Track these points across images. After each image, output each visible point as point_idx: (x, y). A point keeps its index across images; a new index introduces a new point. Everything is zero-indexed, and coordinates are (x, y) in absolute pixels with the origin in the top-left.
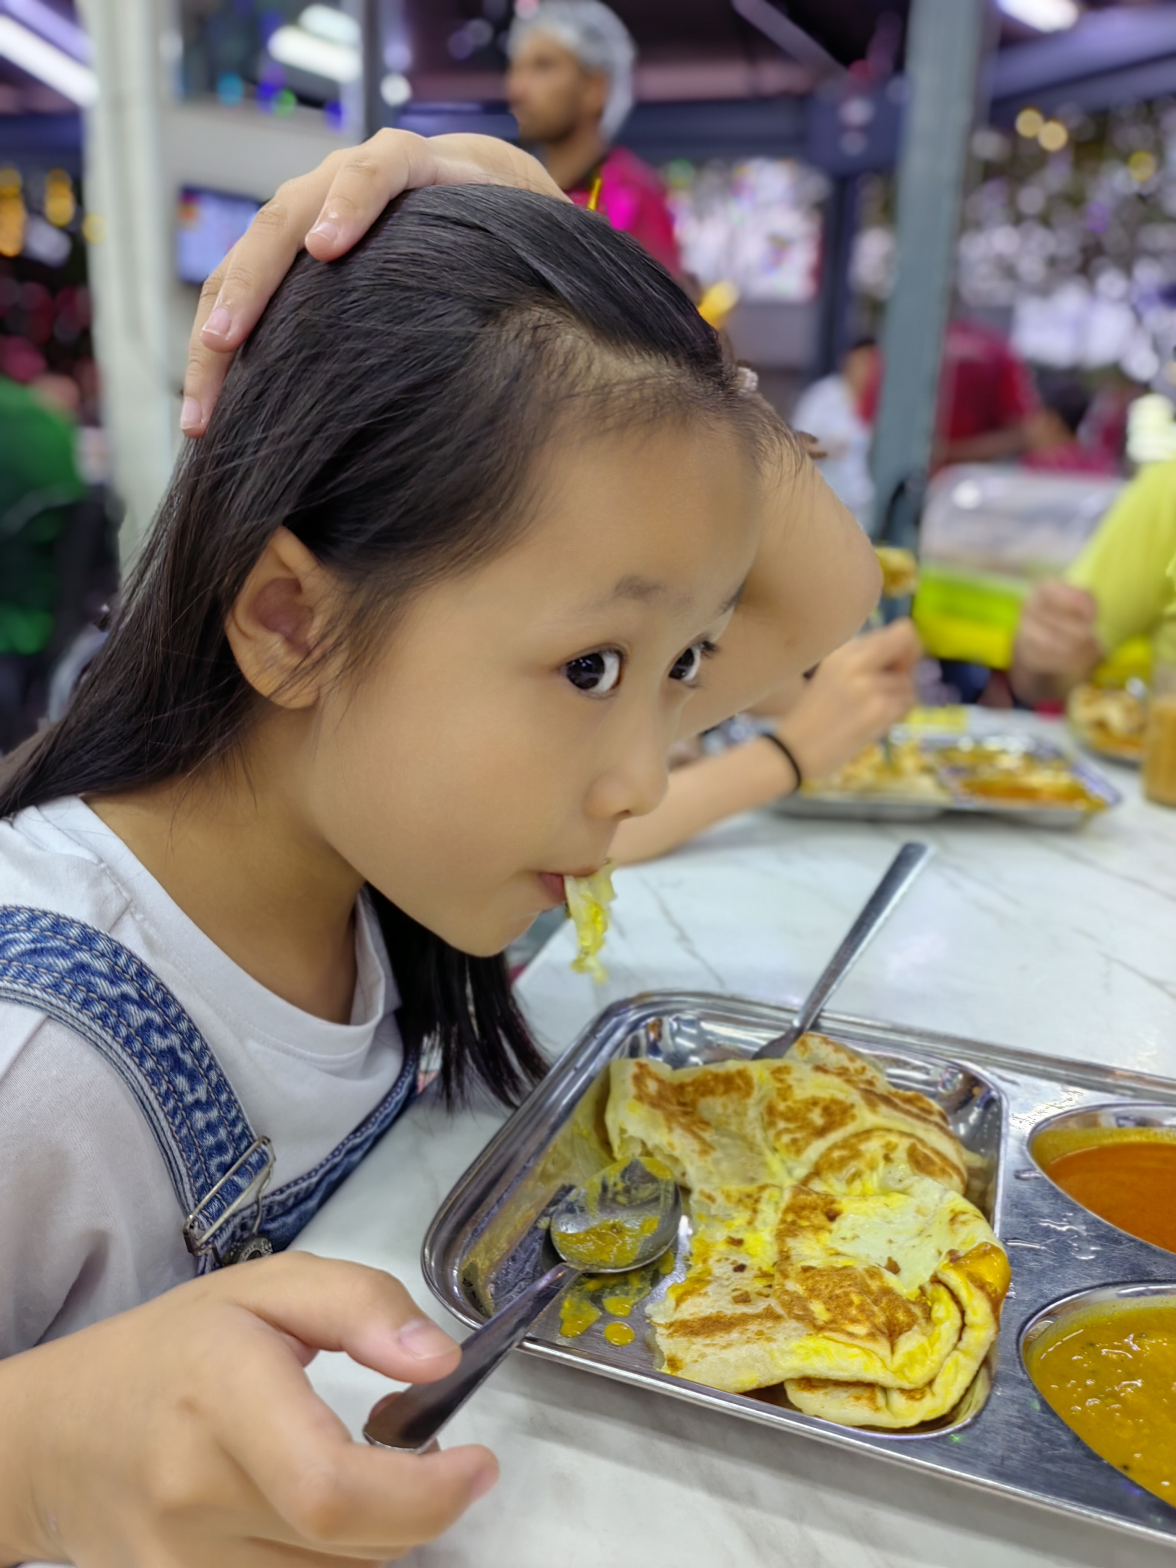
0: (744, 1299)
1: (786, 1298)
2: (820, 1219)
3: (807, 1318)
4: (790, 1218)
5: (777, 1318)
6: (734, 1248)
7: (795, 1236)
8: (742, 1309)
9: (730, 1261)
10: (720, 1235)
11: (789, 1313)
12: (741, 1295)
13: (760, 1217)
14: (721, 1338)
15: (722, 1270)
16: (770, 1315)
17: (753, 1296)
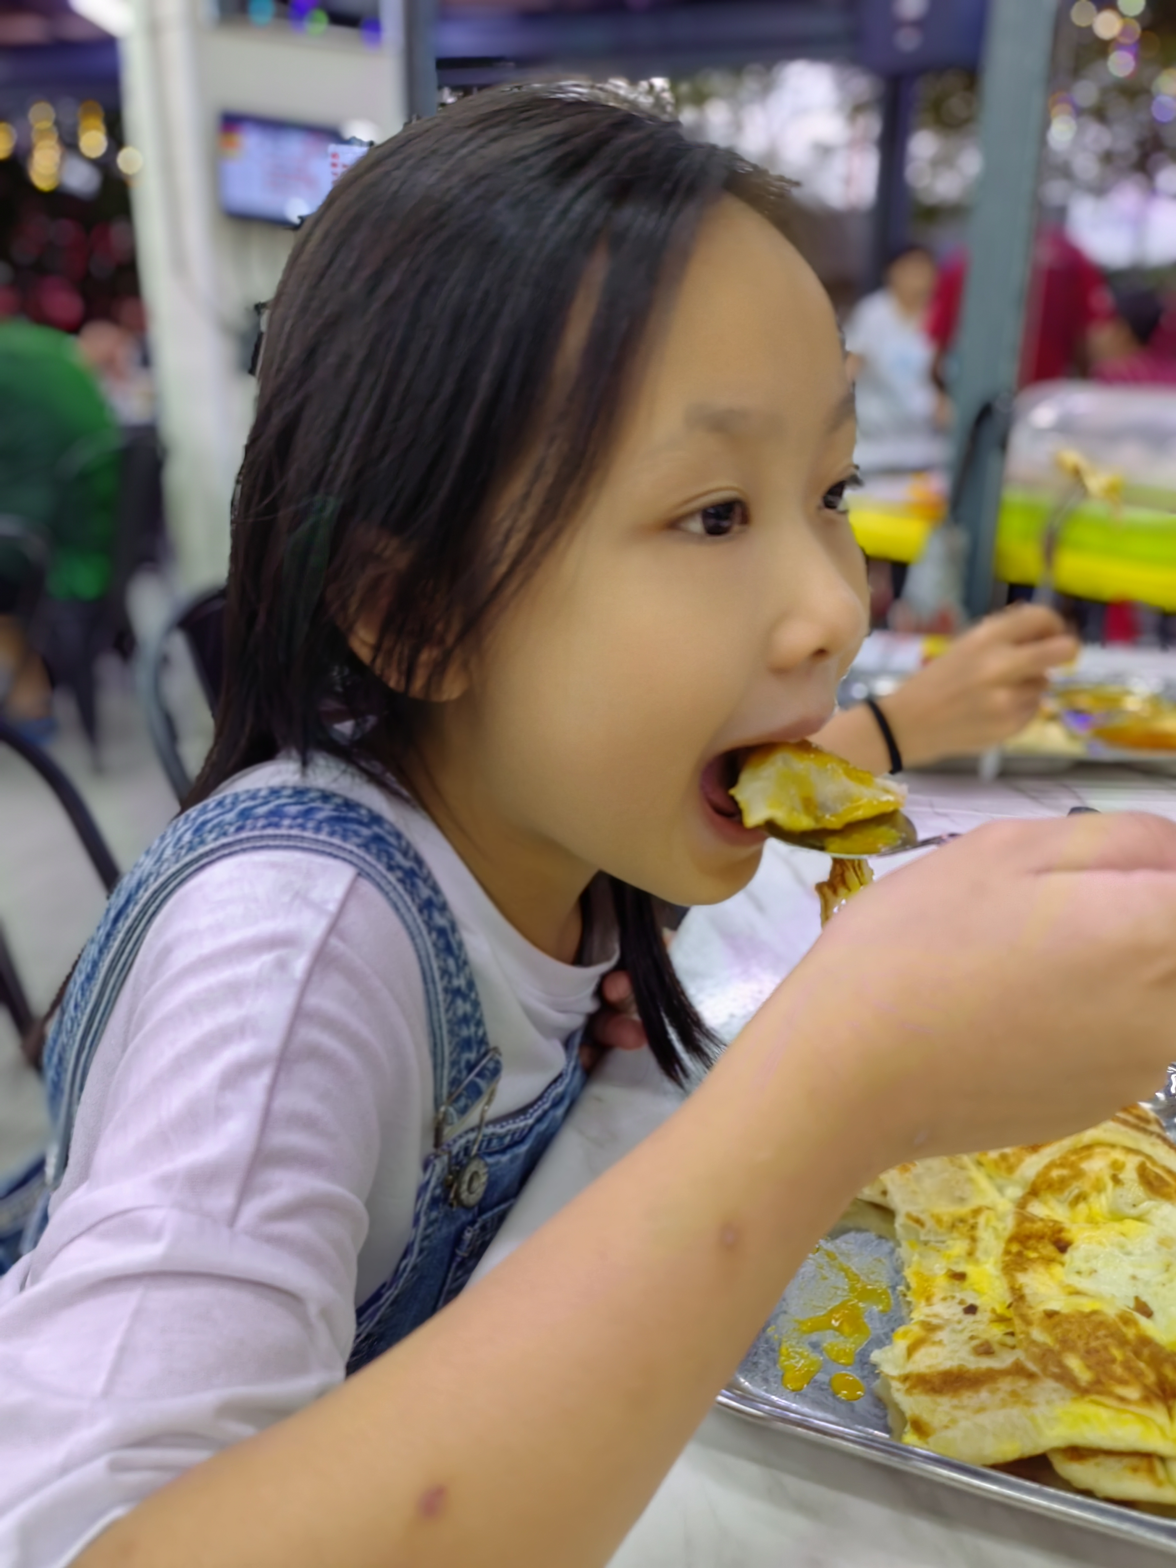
0: (985, 1350)
1: (1036, 1350)
2: (1049, 1250)
3: (1066, 1378)
4: (1015, 1248)
5: (1031, 1376)
6: (957, 1282)
7: (1024, 1270)
8: (986, 1363)
9: (957, 1301)
10: (939, 1267)
11: (1044, 1369)
12: (982, 1345)
13: (981, 1246)
14: (969, 1398)
15: (952, 1311)
16: (1018, 1370)
17: (996, 1347)
